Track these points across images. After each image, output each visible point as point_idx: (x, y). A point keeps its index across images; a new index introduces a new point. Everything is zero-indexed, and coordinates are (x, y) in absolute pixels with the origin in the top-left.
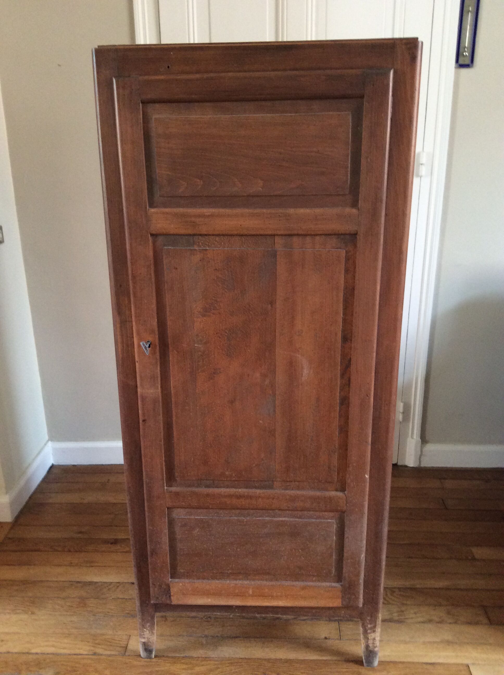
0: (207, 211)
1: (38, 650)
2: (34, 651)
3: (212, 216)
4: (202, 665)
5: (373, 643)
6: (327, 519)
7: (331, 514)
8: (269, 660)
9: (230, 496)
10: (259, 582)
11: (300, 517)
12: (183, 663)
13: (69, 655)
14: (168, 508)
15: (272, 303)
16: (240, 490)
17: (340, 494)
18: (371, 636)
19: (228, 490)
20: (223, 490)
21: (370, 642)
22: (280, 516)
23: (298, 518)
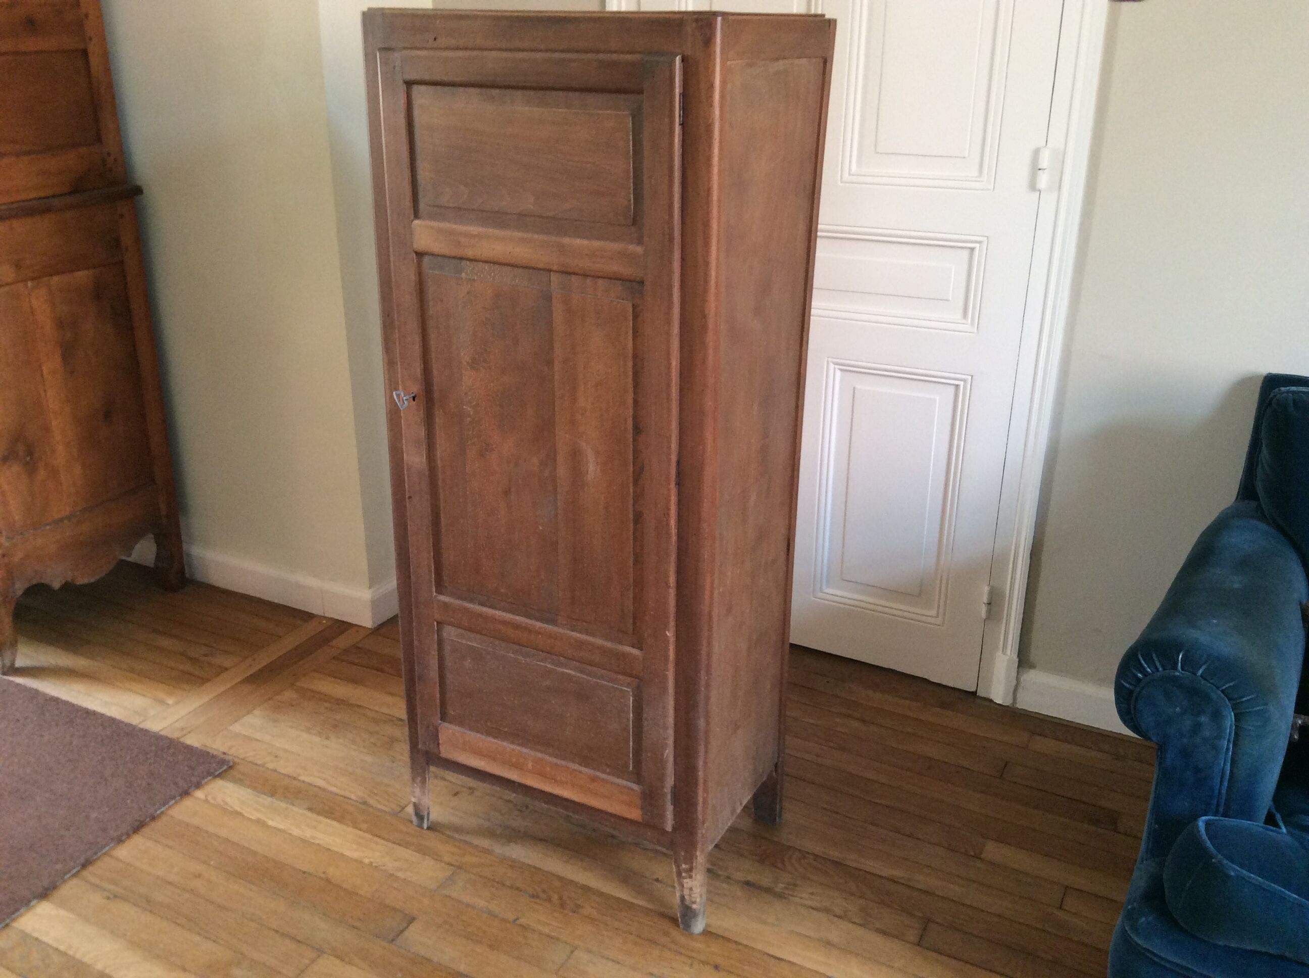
0: (474, 229)
1: (308, 779)
2: (301, 778)
3: (479, 236)
4: (476, 856)
5: (690, 895)
6: (622, 685)
7: (629, 680)
8: (560, 878)
9: (505, 623)
10: (539, 755)
11: (589, 674)
12: (455, 846)
13: (337, 794)
14: (438, 623)
15: (550, 363)
16: (517, 618)
17: (636, 652)
18: (687, 883)
19: (504, 614)
20: (498, 613)
21: (686, 892)
22: (565, 666)
23: (587, 675)
